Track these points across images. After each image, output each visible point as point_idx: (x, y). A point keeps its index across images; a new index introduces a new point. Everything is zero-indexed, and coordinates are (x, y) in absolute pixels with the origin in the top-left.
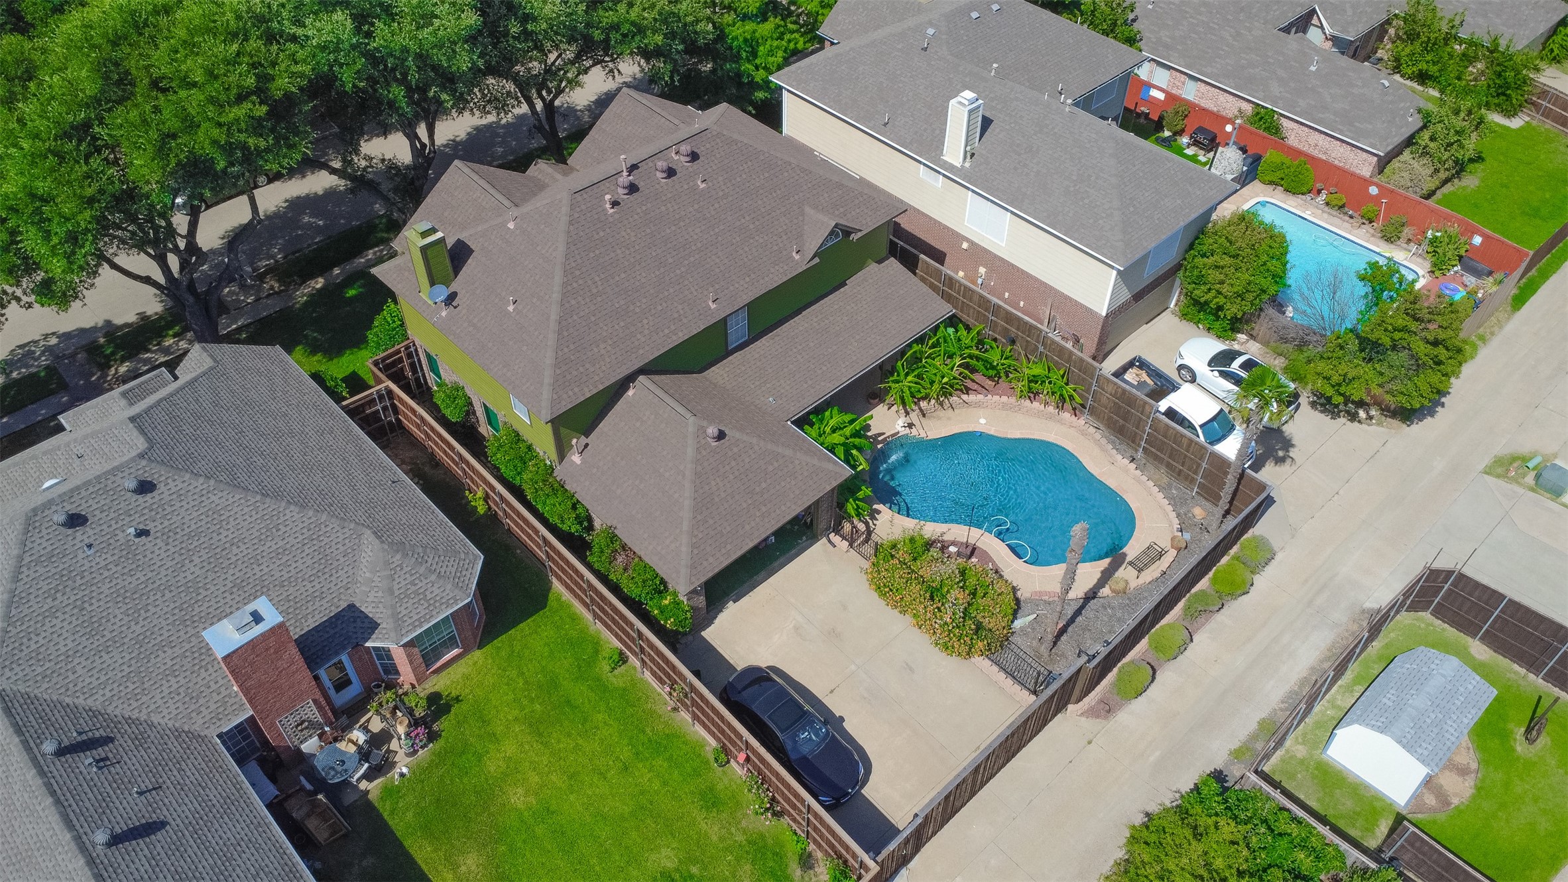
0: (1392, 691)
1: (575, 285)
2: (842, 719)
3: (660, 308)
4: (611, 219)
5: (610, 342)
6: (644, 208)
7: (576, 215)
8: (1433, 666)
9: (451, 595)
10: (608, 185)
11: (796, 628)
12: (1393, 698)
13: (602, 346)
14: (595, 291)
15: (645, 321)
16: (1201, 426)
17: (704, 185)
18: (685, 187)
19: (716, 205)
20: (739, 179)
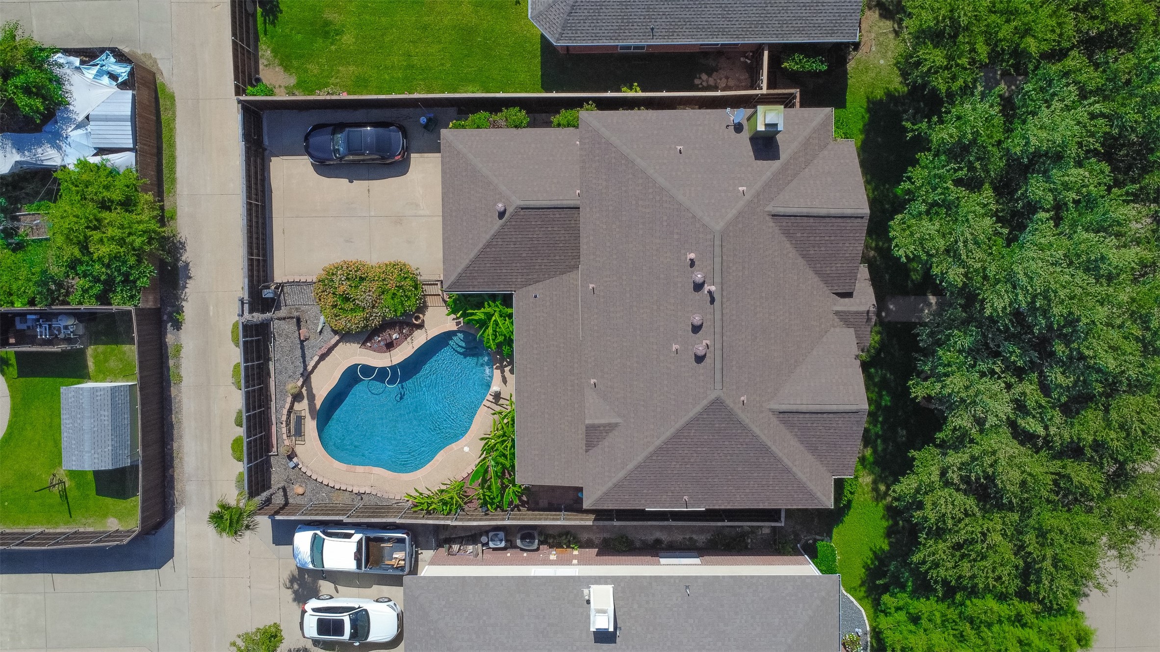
0: (106, 422)
1: (651, 190)
2: (351, 182)
3: (608, 244)
4: (683, 252)
5: (604, 191)
6: (679, 285)
7: (698, 225)
8: (96, 456)
9: (537, 8)
10: (709, 268)
11: (417, 205)
12: (103, 418)
13: (604, 183)
14: (640, 203)
15: (605, 227)
16: (324, 539)
17: (674, 349)
18: (680, 333)
19: (655, 347)
20: (666, 382)
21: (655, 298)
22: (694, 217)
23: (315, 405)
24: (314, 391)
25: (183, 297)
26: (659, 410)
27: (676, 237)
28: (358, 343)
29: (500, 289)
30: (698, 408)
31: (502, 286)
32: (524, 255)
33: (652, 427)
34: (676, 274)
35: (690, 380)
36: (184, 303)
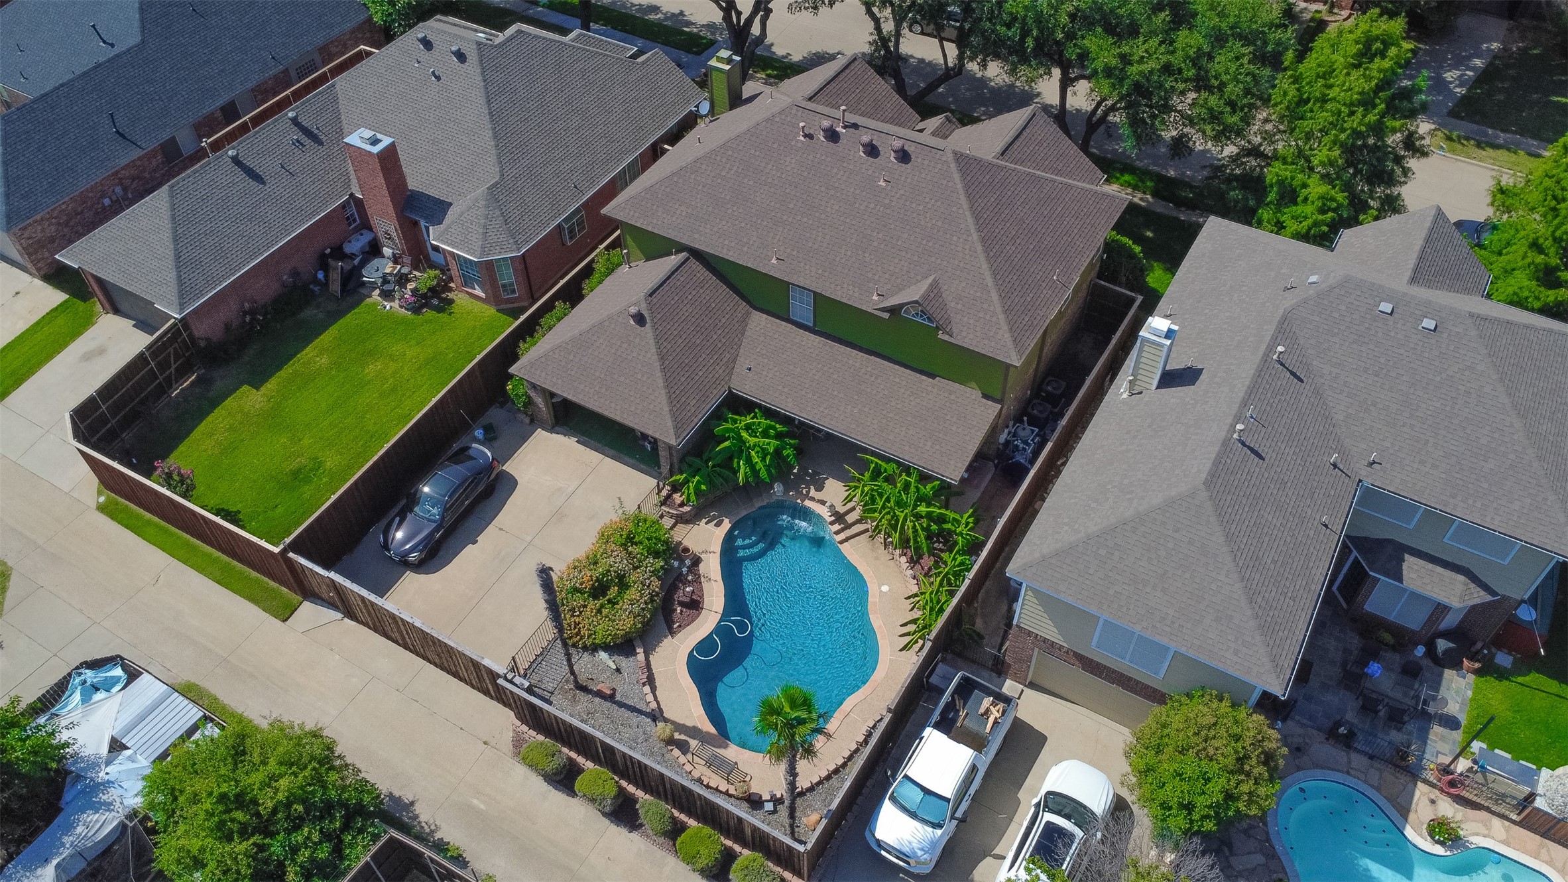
1: (719, 158)
2: (474, 542)
3: (743, 225)
4: (798, 145)
6: (824, 157)
13: (683, 208)
14: (724, 173)
15: (724, 223)
17: (884, 184)
18: (870, 172)
19: (872, 206)
20: (914, 205)
21: (823, 189)
22: (767, 120)
23: (708, 733)
24: (689, 723)
25: (428, 830)
26: (940, 224)
27: (775, 146)
28: (666, 637)
29: (716, 398)
30: (957, 176)
31: (715, 392)
32: (698, 341)
33: (955, 238)
34: (811, 157)
35: (923, 175)
36: (438, 836)
